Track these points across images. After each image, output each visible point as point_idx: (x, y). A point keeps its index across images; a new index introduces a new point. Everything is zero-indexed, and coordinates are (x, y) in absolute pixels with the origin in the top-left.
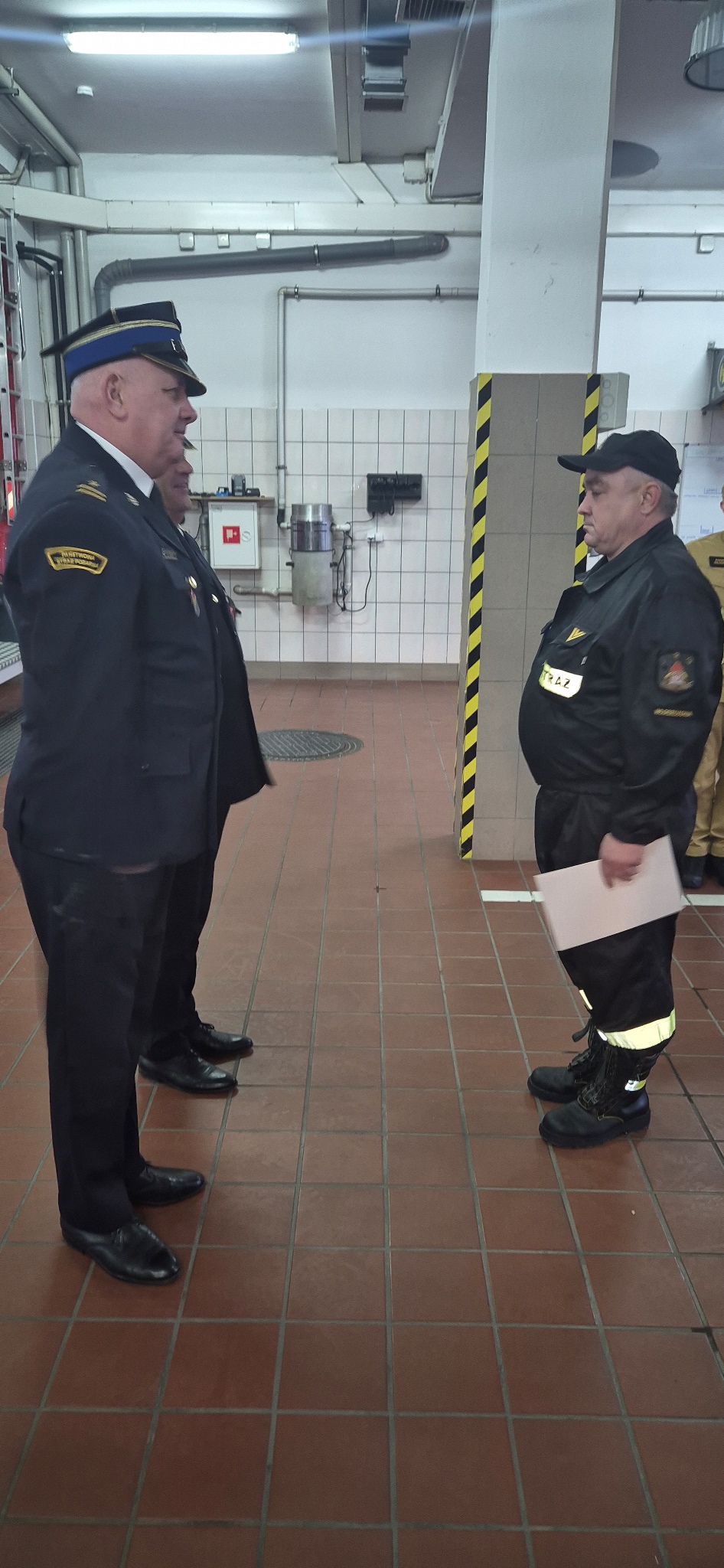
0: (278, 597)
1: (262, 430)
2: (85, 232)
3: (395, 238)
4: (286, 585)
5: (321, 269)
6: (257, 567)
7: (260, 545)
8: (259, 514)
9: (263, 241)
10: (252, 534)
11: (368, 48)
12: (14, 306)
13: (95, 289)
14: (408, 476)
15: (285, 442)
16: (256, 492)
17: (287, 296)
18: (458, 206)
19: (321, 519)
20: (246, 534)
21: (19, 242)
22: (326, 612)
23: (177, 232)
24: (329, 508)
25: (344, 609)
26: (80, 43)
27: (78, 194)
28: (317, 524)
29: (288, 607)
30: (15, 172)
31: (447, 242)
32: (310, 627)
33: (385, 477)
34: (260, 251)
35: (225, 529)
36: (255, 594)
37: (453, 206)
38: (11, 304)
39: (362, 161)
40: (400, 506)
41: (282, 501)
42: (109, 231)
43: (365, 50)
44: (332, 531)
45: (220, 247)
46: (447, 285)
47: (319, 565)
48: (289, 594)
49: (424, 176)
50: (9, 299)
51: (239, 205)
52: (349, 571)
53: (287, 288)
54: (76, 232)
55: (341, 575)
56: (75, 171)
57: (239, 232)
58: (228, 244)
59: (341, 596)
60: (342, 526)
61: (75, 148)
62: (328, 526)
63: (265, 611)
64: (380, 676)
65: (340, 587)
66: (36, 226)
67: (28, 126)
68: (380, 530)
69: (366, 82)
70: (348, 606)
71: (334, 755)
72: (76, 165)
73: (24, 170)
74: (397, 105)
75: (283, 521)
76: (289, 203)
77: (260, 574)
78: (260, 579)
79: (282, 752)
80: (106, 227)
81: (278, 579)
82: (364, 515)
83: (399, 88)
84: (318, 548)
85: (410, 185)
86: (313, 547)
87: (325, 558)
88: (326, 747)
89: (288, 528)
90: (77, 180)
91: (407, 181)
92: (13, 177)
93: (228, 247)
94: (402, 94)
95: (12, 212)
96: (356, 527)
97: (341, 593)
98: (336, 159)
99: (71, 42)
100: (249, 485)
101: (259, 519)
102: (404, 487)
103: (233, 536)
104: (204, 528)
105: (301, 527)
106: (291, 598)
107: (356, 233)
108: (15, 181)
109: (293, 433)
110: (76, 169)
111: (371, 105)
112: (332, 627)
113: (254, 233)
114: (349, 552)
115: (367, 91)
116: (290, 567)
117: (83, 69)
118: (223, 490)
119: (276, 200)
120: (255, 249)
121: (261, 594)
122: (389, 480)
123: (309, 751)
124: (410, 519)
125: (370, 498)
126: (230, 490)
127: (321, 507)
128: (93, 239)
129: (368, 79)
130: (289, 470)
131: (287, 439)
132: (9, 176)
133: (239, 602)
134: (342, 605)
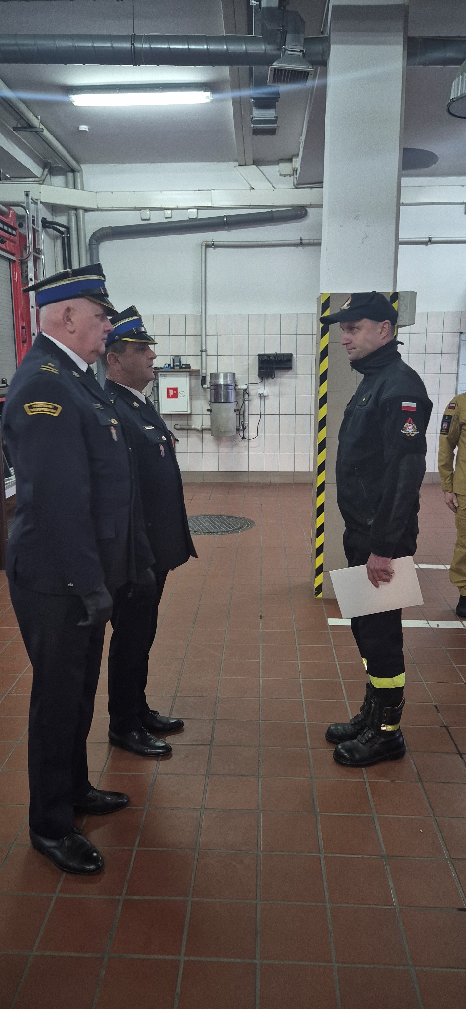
0: (202, 431)
1: (191, 328)
2: (83, 211)
3: (274, 210)
4: (207, 424)
5: (229, 230)
6: (189, 413)
7: (191, 399)
8: (190, 380)
9: (192, 214)
10: (186, 392)
11: (254, 98)
12: (39, 256)
13: (89, 245)
14: (284, 355)
15: (206, 335)
16: (188, 366)
17: (207, 246)
18: (313, 189)
19: (229, 382)
20: (182, 392)
21: (43, 218)
22: (233, 441)
23: (140, 210)
24: (234, 374)
25: (243, 438)
26: (80, 100)
27: (80, 188)
28: (226, 385)
29: (208, 437)
30: (41, 177)
31: (306, 211)
32: (222, 449)
33: (269, 355)
34: (191, 219)
35: (169, 389)
36: (187, 429)
37: (310, 189)
38: (38, 255)
39: (253, 164)
40: (279, 373)
41: (204, 371)
42: (98, 210)
43: (253, 100)
44: (235, 389)
45: (166, 218)
46: (306, 238)
47: (228, 411)
48: (209, 429)
49: (292, 172)
50: (36, 252)
51: (178, 192)
52: (246, 414)
53: (207, 241)
54: (78, 211)
55: (242, 417)
56: (78, 175)
57: (177, 209)
58: (170, 216)
59: (242, 430)
60: (242, 386)
61: (78, 161)
62: (233, 385)
63: (194, 440)
64: (268, 480)
65: (241, 424)
66: (54, 208)
67: (50, 149)
68: (266, 389)
69: (254, 119)
70: (246, 436)
71: (236, 530)
72: (78, 172)
73: (47, 175)
74: (273, 132)
75: (205, 384)
76: (208, 190)
77: (191, 417)
78: (190, 420)
79: (202, 529)
80: (96, 208)
81: (202, 420)
82: (255, 379)
83: (274, 122)
84: (227, 401)
85: (283, 177)
86: (224, 400)
87: (232, 406)
88: (231, 525)
89: (208, 388)
90: (79, 180)
91: (281, 175)
92: (40, 180)
93: (171, 218)
94: (276, 125)
95: (39, 200)
96: (251, 387)
97: (242, 428)
98: (237, 164)
99: (75, 100)
100: (183, 362)
101: (190, 383)
102: (281, 362)
103: (173, 393)
104: (155, 389)
105: (216, 387)
106: (209, 432)
107: (249, 207)
108: (41, 182)
109: (211, 329)
110: (79, 174)
111: (256, 132)
112: (236, 450)
113: (187, 209)
114: (246, 402)
115: (254, 124)
116: (209, 413)
117: (82, 115)
118: (167, 365)
119: (199, 189)
120: (188, 219)
121: (192, 429)
122: (271, 358)
123: (220, 528)
124: (285, 382)
125: (260, 368)
126: (172, 365)
127: (229, 374)
128: (88, 215)
129: (254, 117)
130: (209, 352)
131: (208, 334)
132: (37, 179)
133: (177, 434)
134: (243, 436)
